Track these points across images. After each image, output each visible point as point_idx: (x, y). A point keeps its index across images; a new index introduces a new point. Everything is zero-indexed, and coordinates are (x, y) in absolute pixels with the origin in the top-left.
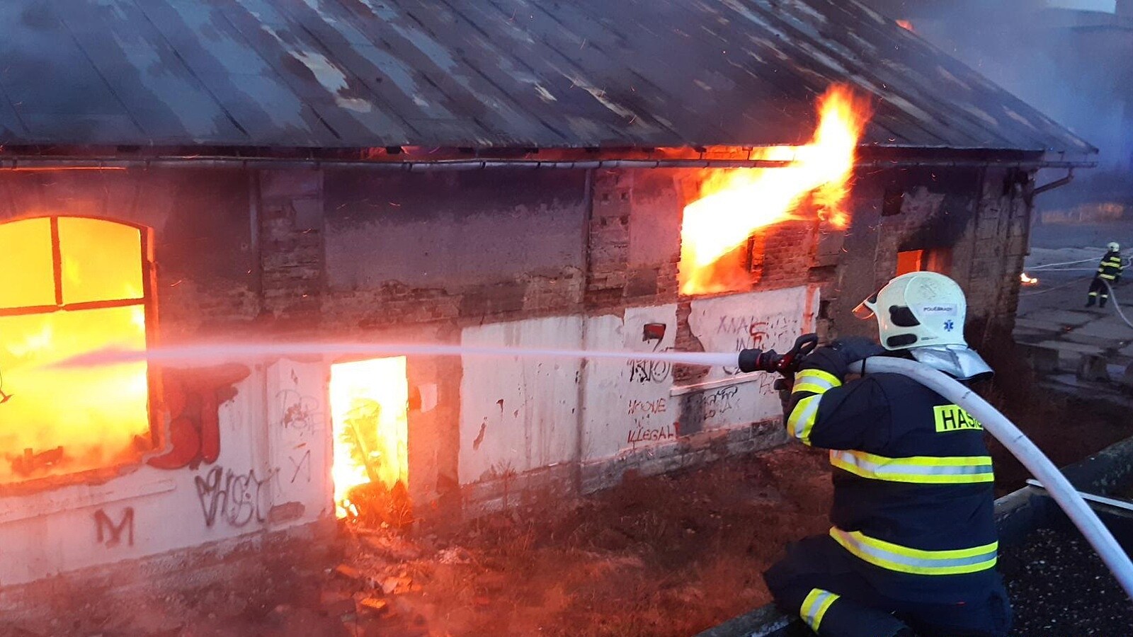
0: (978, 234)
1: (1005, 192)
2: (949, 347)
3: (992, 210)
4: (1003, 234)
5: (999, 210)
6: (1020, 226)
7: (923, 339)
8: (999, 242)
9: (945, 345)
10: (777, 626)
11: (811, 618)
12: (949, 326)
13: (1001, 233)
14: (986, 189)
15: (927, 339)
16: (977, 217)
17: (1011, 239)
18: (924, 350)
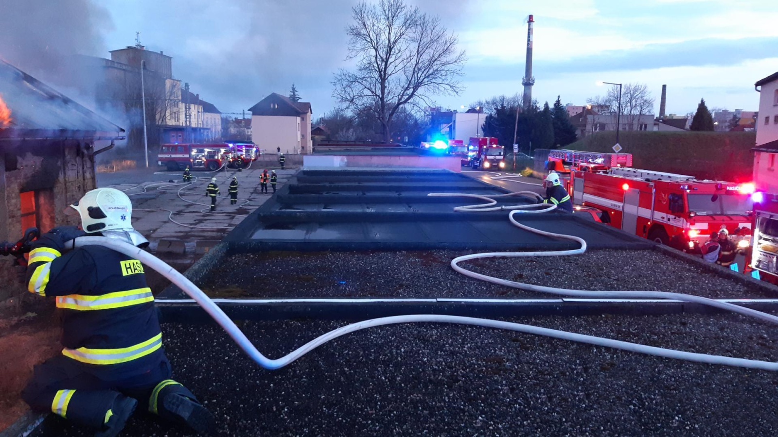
0: (67, 179)
1: (78, 155)
2: (124, 229)
3: (73, 165)
4: (81, 178)
5: (76, 164)
6: (90, 173)
7: (109, 225)
8: (80, 183)
9: (122, 229)
10: (38, 423)
11: (60, 410)
12: (123, 218)
13: (80, 178)
14: (66, 153)
15: (112, 225)
16: (64, 169)
17: (86, 181)
18: (109, 232)
